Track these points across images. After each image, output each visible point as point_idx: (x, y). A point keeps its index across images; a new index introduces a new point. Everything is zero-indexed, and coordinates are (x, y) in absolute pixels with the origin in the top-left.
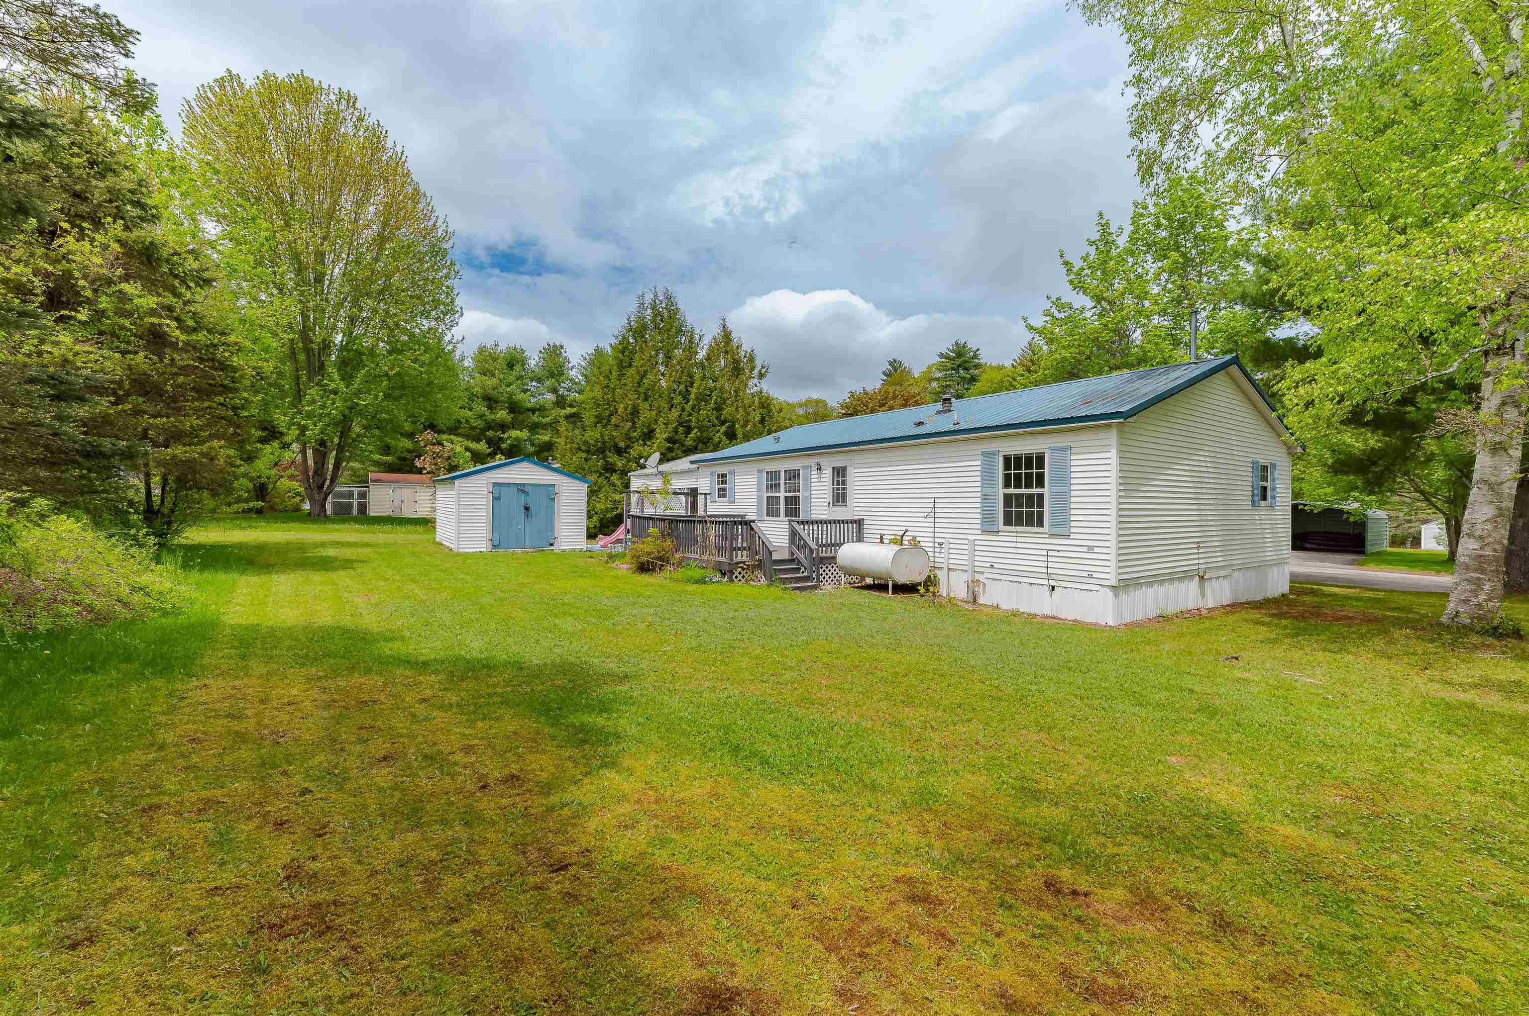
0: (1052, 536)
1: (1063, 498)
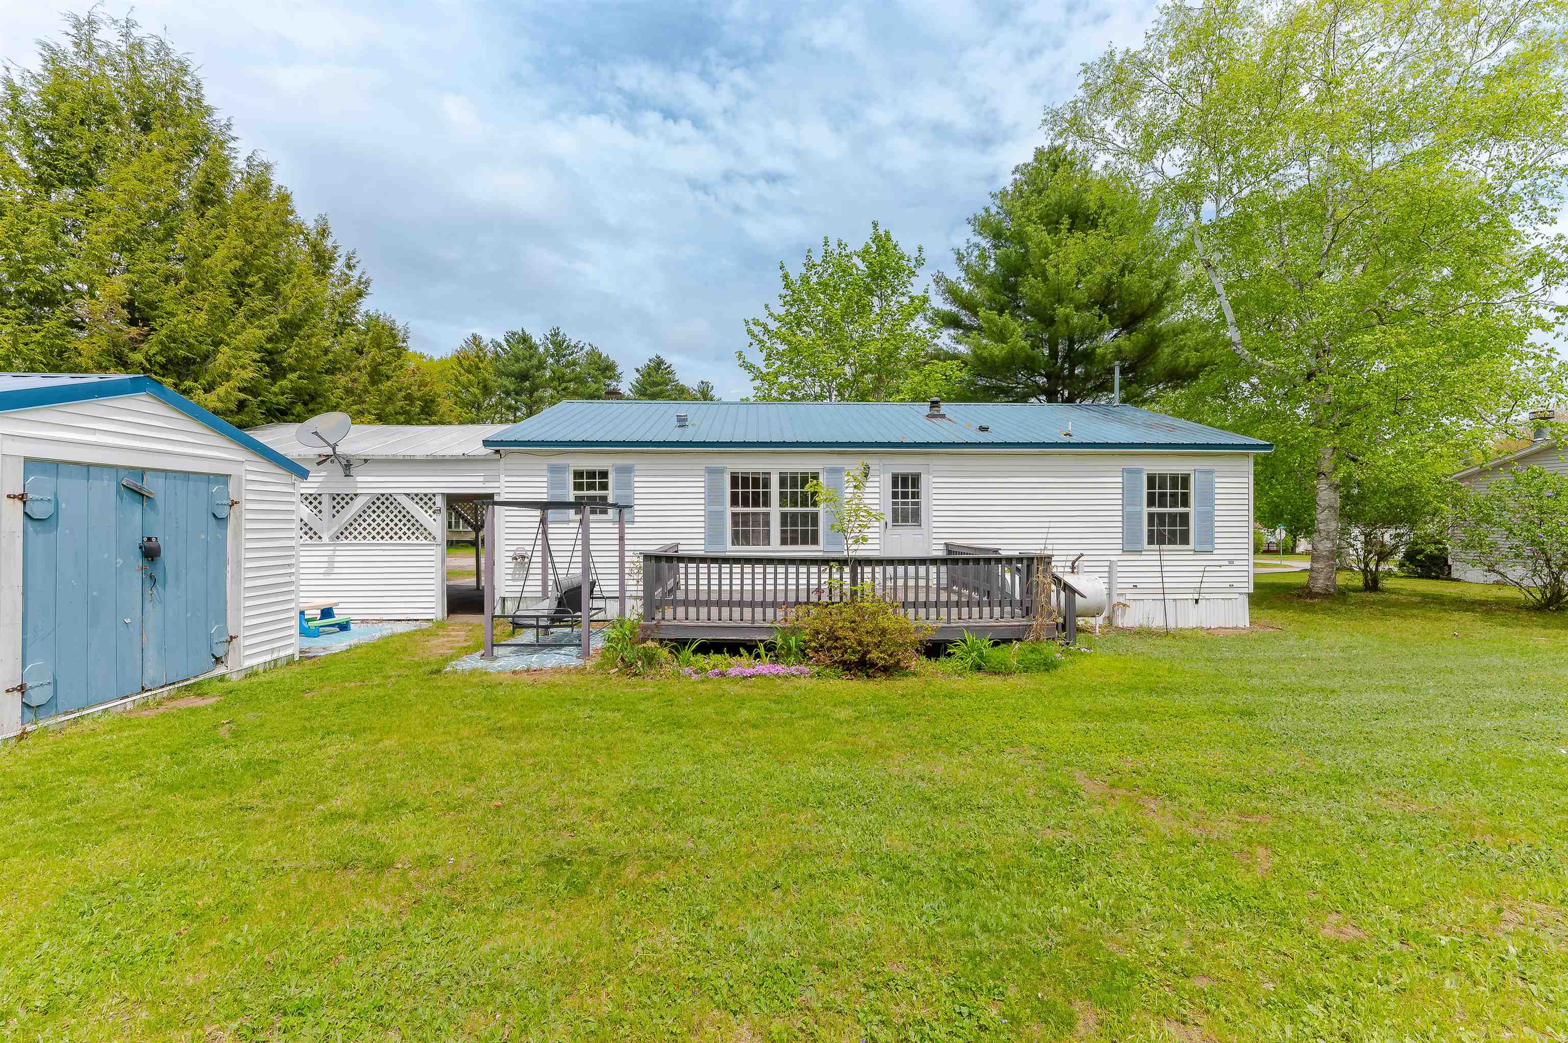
0: (1196, 552)
1: (1208, 517)
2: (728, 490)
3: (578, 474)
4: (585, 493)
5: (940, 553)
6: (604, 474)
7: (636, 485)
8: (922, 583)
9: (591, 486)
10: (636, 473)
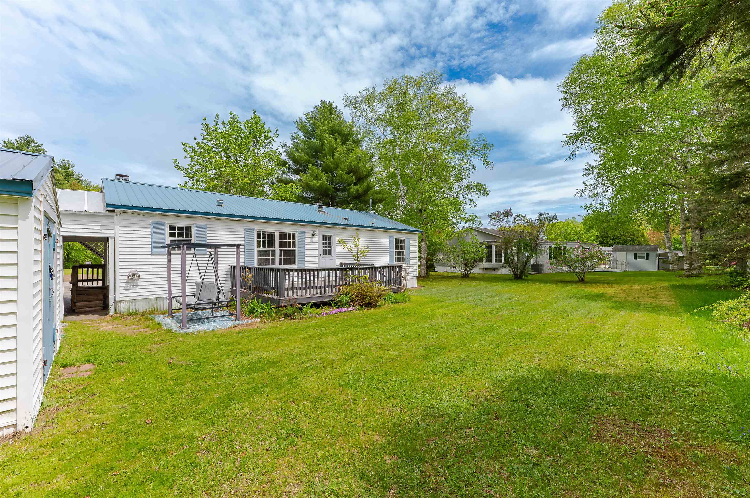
2: (256, 239)
3: (172, 228)
4: (176, 238)
5: (339, 267)
6: (188, 229)
7: (208, 235)
8: (334, 278)
9: (180, 235)
10: (208, 229)
